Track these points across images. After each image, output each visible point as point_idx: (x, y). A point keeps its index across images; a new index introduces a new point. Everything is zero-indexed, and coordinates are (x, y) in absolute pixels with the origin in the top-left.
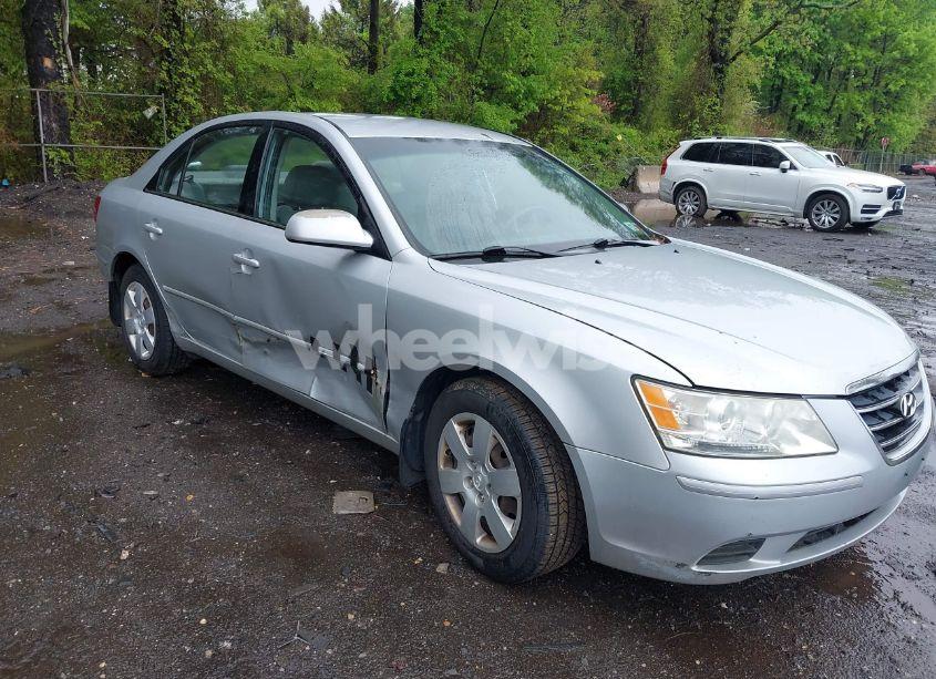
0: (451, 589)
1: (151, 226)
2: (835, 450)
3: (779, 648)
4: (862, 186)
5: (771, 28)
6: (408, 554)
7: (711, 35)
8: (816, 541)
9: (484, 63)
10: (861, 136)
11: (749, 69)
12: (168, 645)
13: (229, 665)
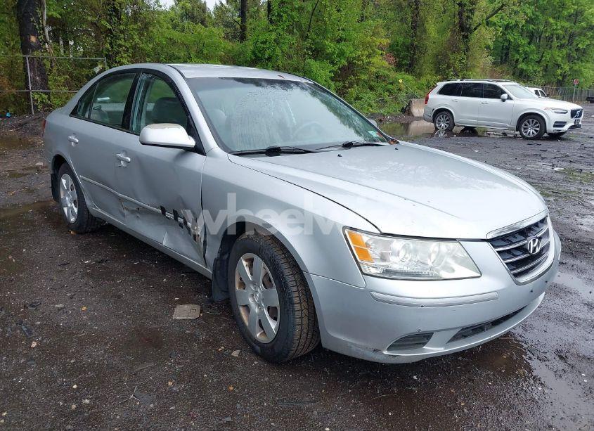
0: (239, 366)
1: (72, 137)
2: (479, 275)
3: (446, 405)
4: (554, 110)
5: (499, 9)
6: (216, 343)
7: (460, 14)
8: (471, 335)
9: (312, 35)
10: (560, 78)
11: (485, 36)
12: (50, 401)
13: (86, 414)
